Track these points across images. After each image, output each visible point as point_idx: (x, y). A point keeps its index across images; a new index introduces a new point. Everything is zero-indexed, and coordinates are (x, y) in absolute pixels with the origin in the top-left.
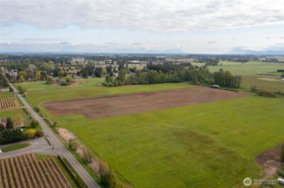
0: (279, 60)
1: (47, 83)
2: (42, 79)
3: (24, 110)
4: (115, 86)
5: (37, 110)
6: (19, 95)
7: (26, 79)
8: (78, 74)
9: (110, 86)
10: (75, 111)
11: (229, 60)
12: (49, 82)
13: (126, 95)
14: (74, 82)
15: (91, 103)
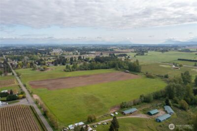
0: (191, 50)
1: (33, 70)
2: (31, 67)
3: (19, 86)
4: (71, 71)
5: (25, 86)
6: (17, 77)
7: (22, 67)
8: (52, 63)
9: (68, 71)
10: (44, 86)
11: (156, 50)
12: (34, 69)
13: (74, 77)
14: (48, 69)
15: (53, 81)
